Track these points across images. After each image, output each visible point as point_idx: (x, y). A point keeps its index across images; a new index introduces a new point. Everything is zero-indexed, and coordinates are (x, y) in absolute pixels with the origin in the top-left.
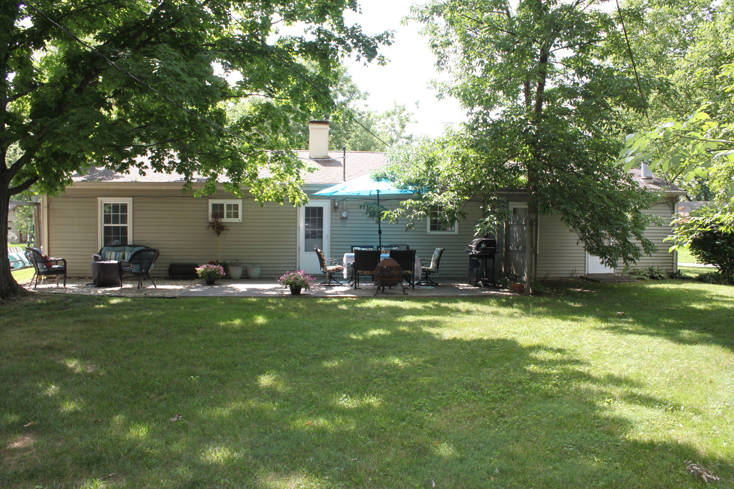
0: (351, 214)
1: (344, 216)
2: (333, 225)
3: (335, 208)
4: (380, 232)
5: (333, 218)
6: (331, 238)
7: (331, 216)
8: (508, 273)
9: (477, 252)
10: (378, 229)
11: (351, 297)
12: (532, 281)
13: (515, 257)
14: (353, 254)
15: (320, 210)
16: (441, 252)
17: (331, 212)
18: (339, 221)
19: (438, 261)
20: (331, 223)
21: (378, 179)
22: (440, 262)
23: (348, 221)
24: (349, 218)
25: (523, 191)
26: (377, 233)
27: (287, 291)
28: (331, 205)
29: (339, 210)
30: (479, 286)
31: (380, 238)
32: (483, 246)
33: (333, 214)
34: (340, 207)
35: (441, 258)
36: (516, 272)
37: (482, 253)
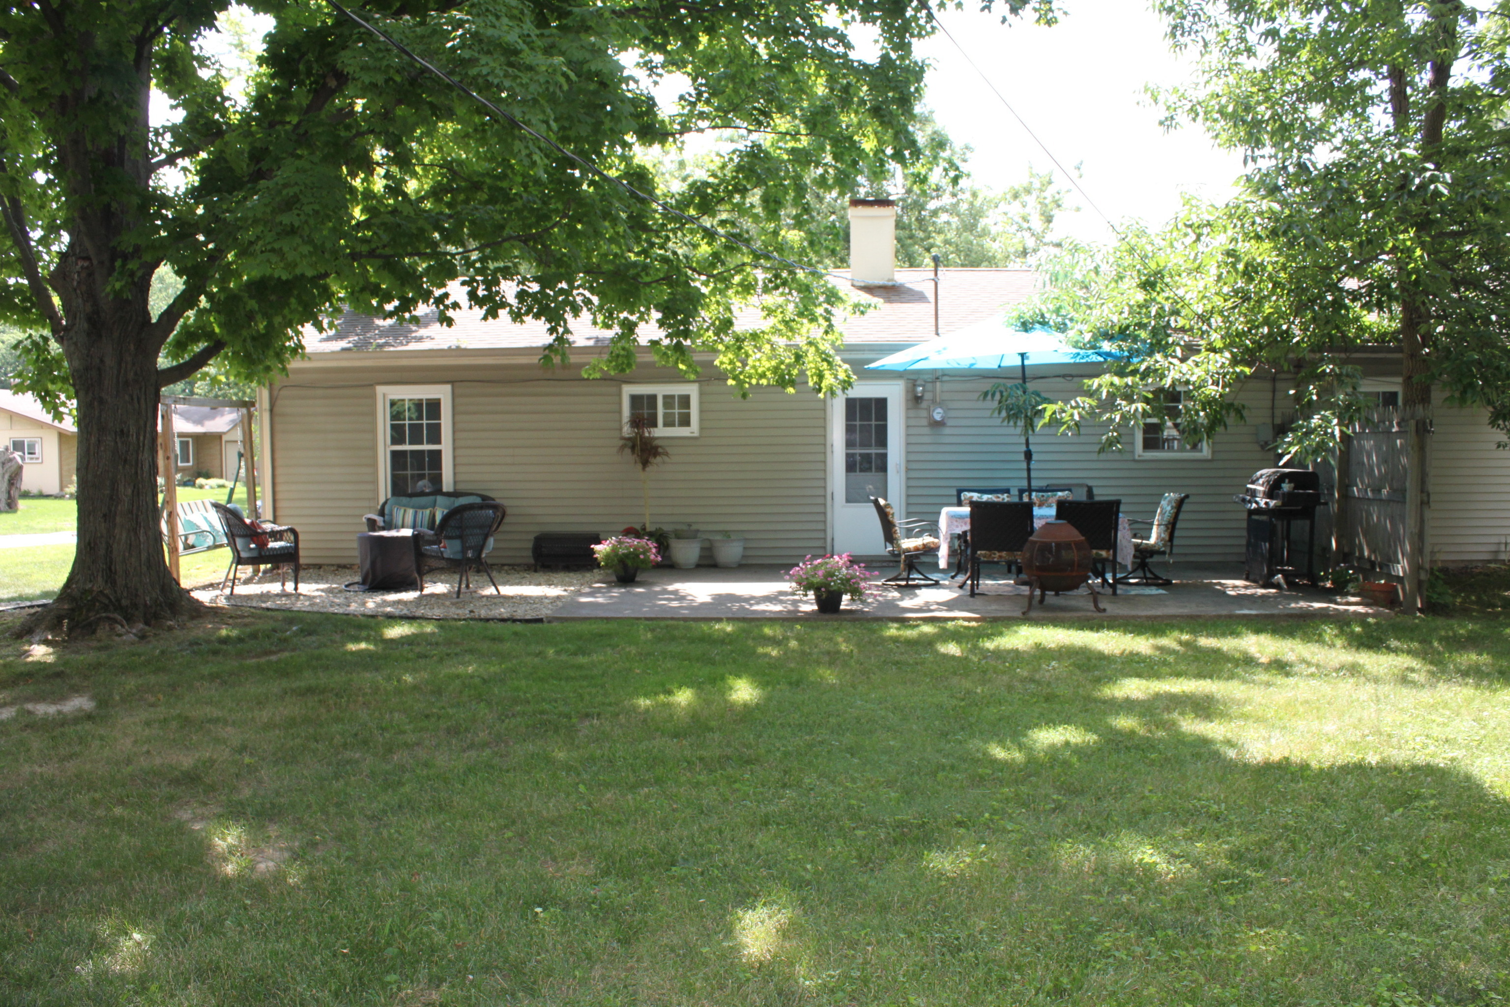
0: (952, 414)
1: (938, 417)
2: (913, 440)
3: (915, 400)
4: (1028, 455)
5: (913, 422)
6: (908, 470)
7: (908, 418)
8: (1345, 555)
9: (1272, 503)
10: (1024, 448)
11: (965, 619)
12: (1423, 576)
13: (1368, 515)
14: (966, 510)
15: (881, 404)
16: (1180, 504)
17: (908, 409)
18: (927, 430)
19: (1171, 526)
20: (908, 435)
21: (1026, 326)
22: (1178, 525)
23: (947, 431)
24: (950, 423)
25: (1372, 350)
26: (1022, 457)
27: (809, 605)
28: (907, 392)
29: (924, 404)
30: (1277, 586)
31: (1029, 470)
32: (1286, 487)
33: (912, 413)
34: (928, 396)
35: (1181, 516)
36: (1372, 551)
37: (1283, 504)
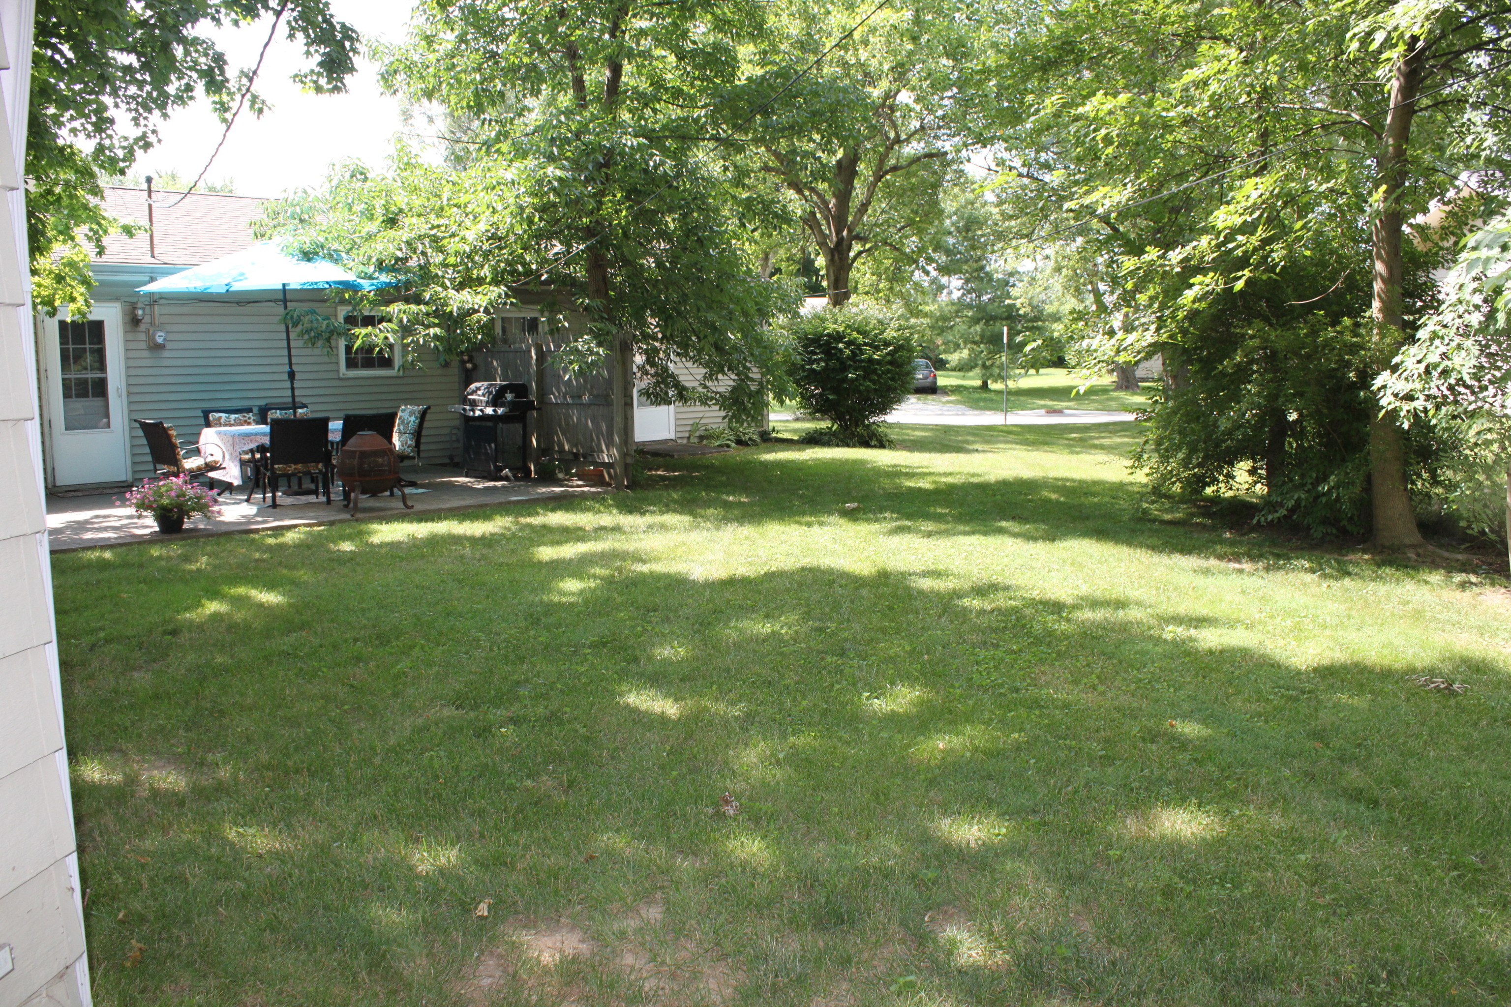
0: (171, 337)
1: (160, 340)
2: (132, 363)
3: (133, 321)
4: (292, 375)
5: (131, 345)
6: (129, 394)
7: (126, 341)
9: (500, 411)
12: (629, 460)
13: (568, 417)
15: (97, 328)
16: (423, 415)
17: (126, 332)
18: (146, 354)
19: (418, 434)
20: (127, 359)
21: (307, 256)
22: (424, 432)
23: (166, 354)
24: (169, 345)
26: (286, 377)
28: (125, 315)
29: (142, 327)
30: (506, 478)
31: (293, 389)
32: (509, 396)
33: (130, 336)
34: (147, 319)
35: (426, 424)
36: (573, 444)
37: (510, 411)
